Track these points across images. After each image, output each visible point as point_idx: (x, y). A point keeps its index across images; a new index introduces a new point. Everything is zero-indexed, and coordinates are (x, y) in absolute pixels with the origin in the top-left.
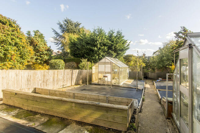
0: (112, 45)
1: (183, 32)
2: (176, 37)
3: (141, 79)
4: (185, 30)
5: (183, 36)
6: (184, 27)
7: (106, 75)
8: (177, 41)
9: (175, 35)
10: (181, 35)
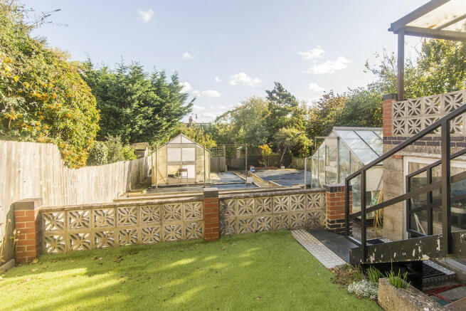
0: (162, 104)
1: (277, 91)
2: (269, 98)
3: (224, 171)
4: (280, 88)
5: (278, 98)
6: (279, 84)
7: (184, 167)
8: (270, 104)
9: (267, 95)
10: (274, 95)
